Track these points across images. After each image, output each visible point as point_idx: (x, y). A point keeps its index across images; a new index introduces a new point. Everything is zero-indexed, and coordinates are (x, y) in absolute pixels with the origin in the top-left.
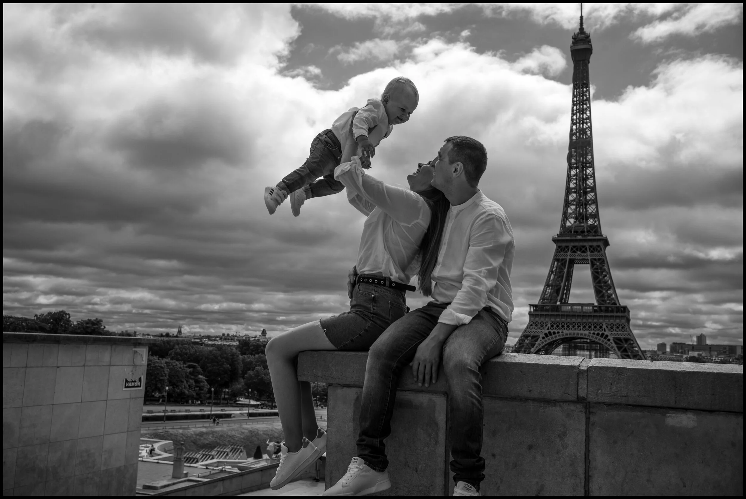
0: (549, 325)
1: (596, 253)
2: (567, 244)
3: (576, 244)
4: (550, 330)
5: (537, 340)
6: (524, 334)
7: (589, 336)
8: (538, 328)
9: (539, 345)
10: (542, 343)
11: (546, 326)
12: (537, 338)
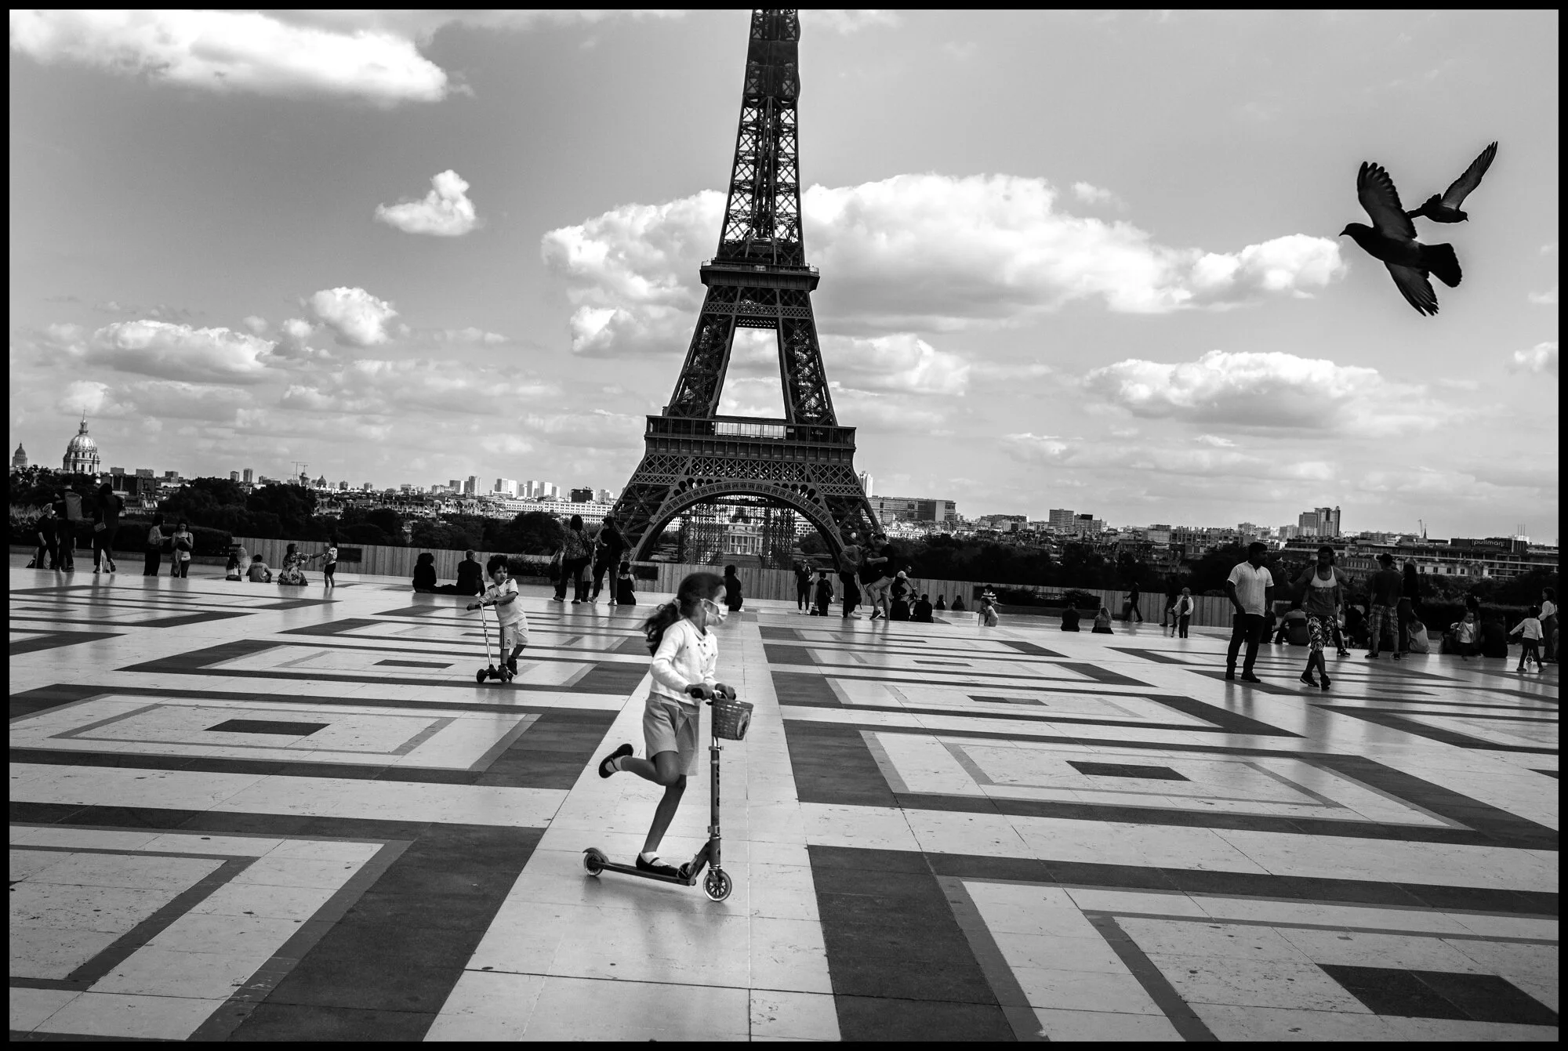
0: (689, 464)
1: (795, 307)
2: (733, 283)
3: (753, 284)
4: (691, 476)
5: (663, 498)
6: (635, 482)
7: (775, 491)
8: (665, 470)
9: (668, 507)
10: (675, 503)
11: (683, 466)
12: (662, 492)
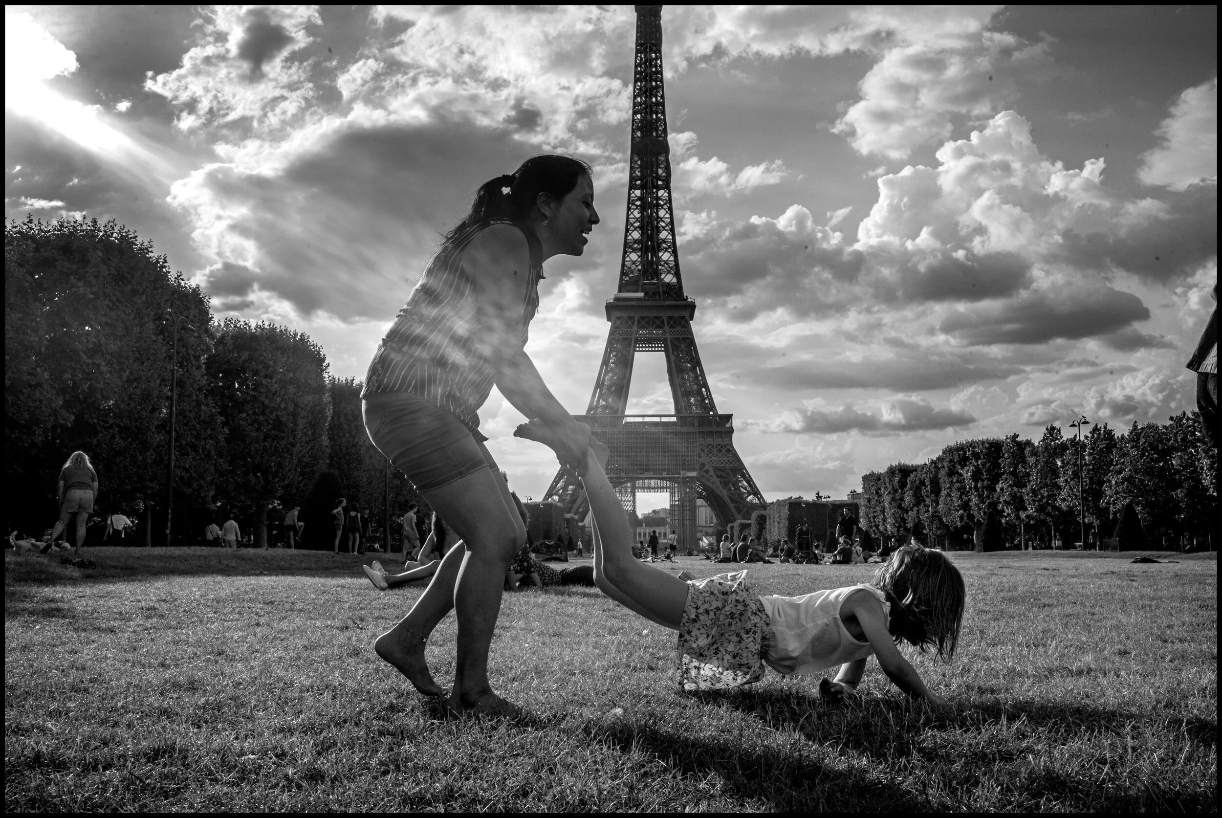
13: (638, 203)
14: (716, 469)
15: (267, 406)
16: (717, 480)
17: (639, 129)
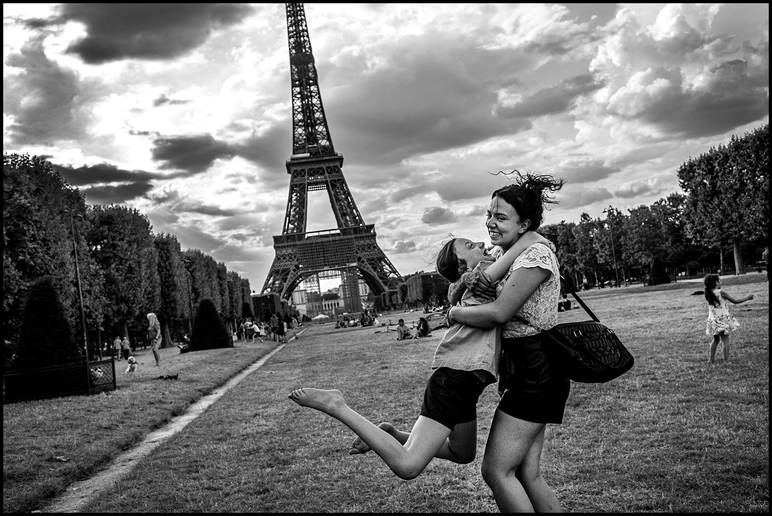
13: (299, 96)
14: (368, 260)
15: (123, 259)
16: (370, 266)
17: (293, 48)
